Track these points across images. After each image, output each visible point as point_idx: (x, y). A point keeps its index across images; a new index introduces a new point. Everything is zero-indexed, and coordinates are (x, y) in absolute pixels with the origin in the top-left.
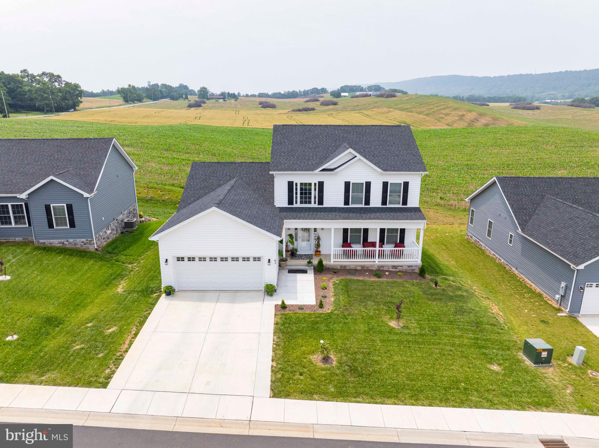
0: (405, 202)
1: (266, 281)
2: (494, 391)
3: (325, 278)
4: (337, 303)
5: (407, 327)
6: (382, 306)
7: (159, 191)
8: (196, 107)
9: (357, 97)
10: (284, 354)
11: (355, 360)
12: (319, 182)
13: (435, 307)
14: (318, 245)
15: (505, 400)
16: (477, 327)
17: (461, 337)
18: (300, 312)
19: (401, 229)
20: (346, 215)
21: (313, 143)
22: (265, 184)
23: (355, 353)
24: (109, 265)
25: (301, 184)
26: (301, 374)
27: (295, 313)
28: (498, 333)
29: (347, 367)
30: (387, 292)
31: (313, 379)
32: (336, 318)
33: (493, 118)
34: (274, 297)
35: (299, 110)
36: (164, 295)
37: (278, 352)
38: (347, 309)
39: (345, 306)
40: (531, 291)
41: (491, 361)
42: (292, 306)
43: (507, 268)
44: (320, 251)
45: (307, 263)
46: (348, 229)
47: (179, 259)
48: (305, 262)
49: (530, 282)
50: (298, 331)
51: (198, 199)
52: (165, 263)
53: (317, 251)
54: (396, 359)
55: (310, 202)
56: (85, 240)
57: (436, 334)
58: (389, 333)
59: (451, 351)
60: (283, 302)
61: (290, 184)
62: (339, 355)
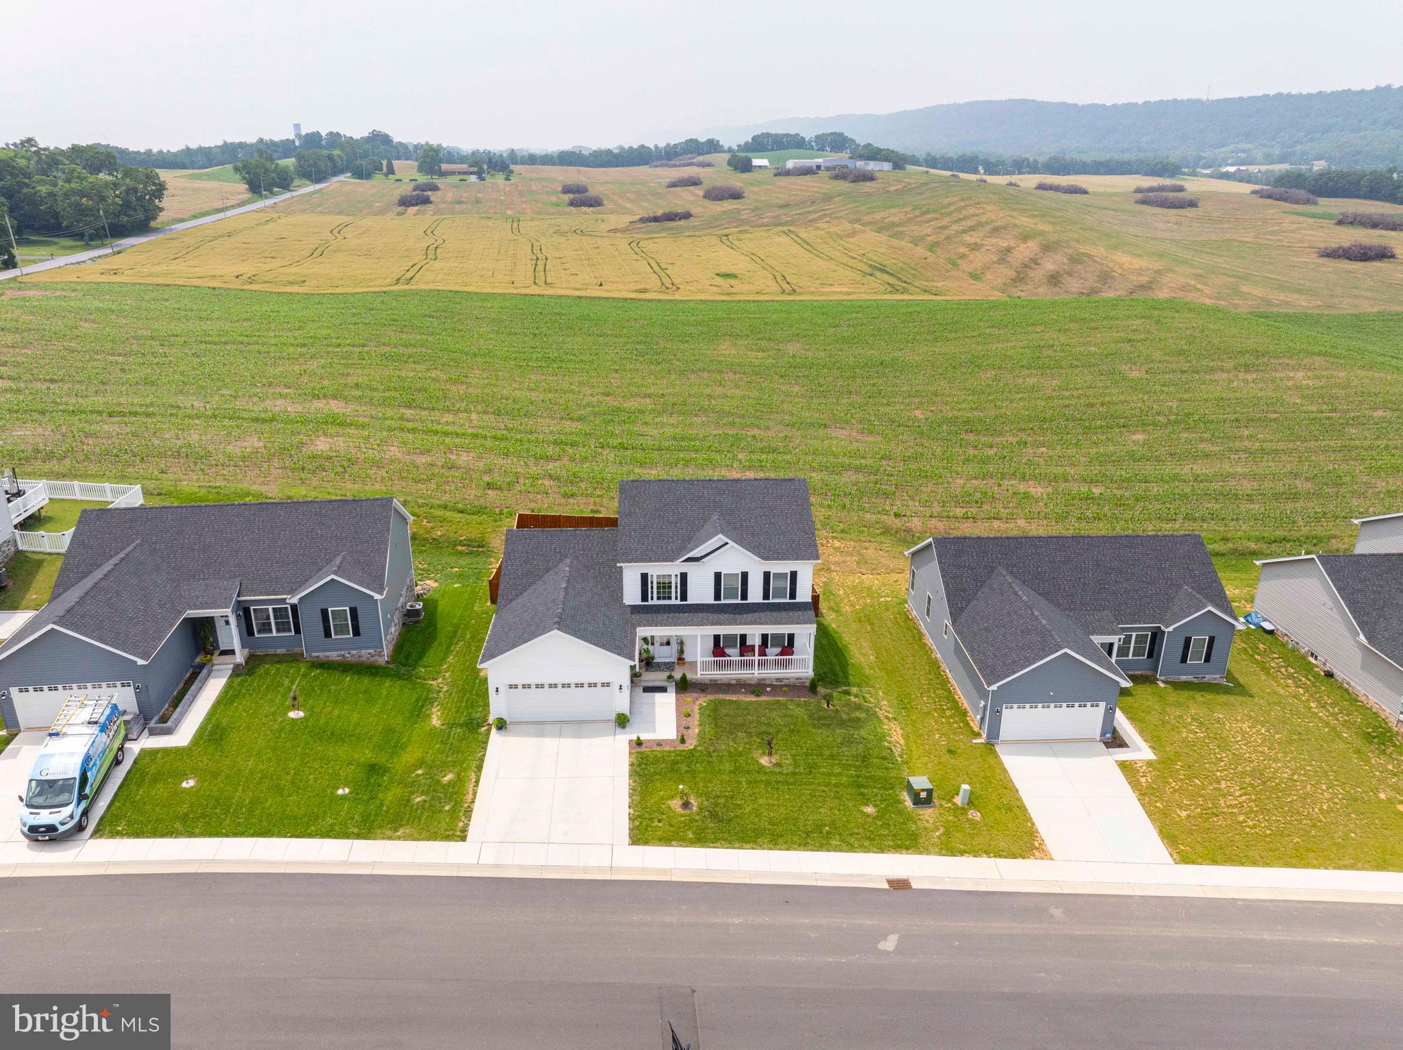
0: (793, 596)
1: (617, 710)
2: (859, 834)
3: (689, 699)
4: (701, 736)
5: (778, 765)
6: (754, 738)
8: (417, 204)
9: (788, 173)
10: (642, 800)
11: (716, 804)
12: (680, 573)
13: (820, 735)
14: (681, 652)
15: (866, 843)
16: (863, 761)
17: (840, 774)
18: (659, 749)
19: (789, 635)
20: (716, 617)
21: (674, 513)
23: (717, 797)
25: (658, 576)
26: (659, 821)
27: (653, 751)
28: (887, 768)
29: (707, 813)
30: (763, 718)
31: (671, 825)
32: (700, 756)
34: (628, 729)
35: (656, 219)
36: (494, 730)
37: (635, 798)
38: (712, 744)
39: (711, 739)
41: (866, 802)
42: (649, 741)
44: (684, 660)
45: (667, 676)
46: (719, 635)
47: (511, 687)
49: (960, 692)
50: (656, 773)
51: (521, 593)
52: (495, 692)
53: (679, 659)
54: (761, 802)
55: (670, 598)
56: (373, 650)
57: (810, 772)
58: (758, 772)
59: (824, 791)
60: (638, 738)
61: (644, 577)
62: (700, 800)
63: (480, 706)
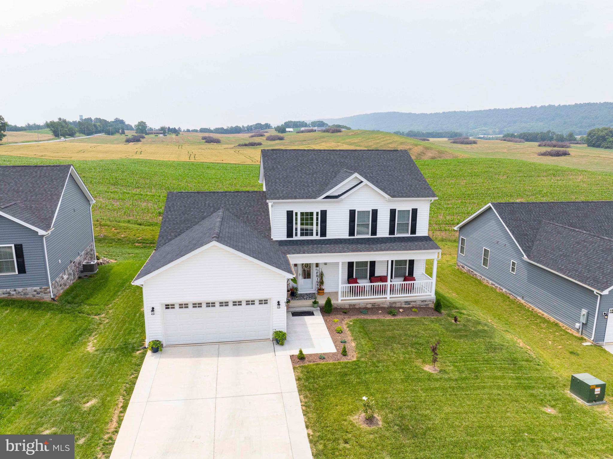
0: (413, 231)
1: (274, 328)
2: (562, 439)
3: (336, 320)
4: (359, 347)
5: (444, 372)
6: (410, 349)
7: (113, 228)
8: (134, 142)
9: (302, 132)
10: (319, 417)
11: (403, 417)
12: (321, 211)
13: (465, 344)
14: (322, 283)
15: (578, 450)
16: (515, 364)
17: (503, 377)
18: (322, 362)
19: (409, 260)
20: (354, 246)
21: (310, 169)
22: (256, 215)
23: (400, 408)
24: (71, 319)
25: (302, 214)
26: (346, 442)
27: (317, 364)
28: (537, 370)
29: (396, 427)
30: (409, 332)
31: (362, 446)
32: (366, 367)
33: (438, 152)
34: (286, 346)
35: (246, 145)
36: (149, 353)
37: (310, 415)
38: (374, 355)
39: (370, 351)
40: (545, 321)
41: (542, 402)
42: (312, 355)
43: (511, 297)
44: (323, 290)
45: (312, 303)
46: (353, 262)
47: (167, 307)
48: (310, 302)
49: (541, 311)
50: (327, 387)
51: (179, 235)
52: (151, 313)
53: (320, 289)
54: (447, 411)
55: (312, 234)
56: (38, 288)
57: (476, 376)
58: (429, 380)
59: (499, 395)
60: (301, 352)
61: (290, 214)
62: (383, 413)
63: (137, 333)
